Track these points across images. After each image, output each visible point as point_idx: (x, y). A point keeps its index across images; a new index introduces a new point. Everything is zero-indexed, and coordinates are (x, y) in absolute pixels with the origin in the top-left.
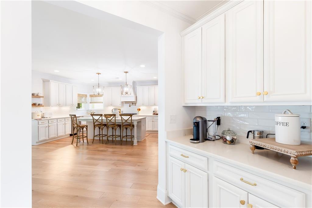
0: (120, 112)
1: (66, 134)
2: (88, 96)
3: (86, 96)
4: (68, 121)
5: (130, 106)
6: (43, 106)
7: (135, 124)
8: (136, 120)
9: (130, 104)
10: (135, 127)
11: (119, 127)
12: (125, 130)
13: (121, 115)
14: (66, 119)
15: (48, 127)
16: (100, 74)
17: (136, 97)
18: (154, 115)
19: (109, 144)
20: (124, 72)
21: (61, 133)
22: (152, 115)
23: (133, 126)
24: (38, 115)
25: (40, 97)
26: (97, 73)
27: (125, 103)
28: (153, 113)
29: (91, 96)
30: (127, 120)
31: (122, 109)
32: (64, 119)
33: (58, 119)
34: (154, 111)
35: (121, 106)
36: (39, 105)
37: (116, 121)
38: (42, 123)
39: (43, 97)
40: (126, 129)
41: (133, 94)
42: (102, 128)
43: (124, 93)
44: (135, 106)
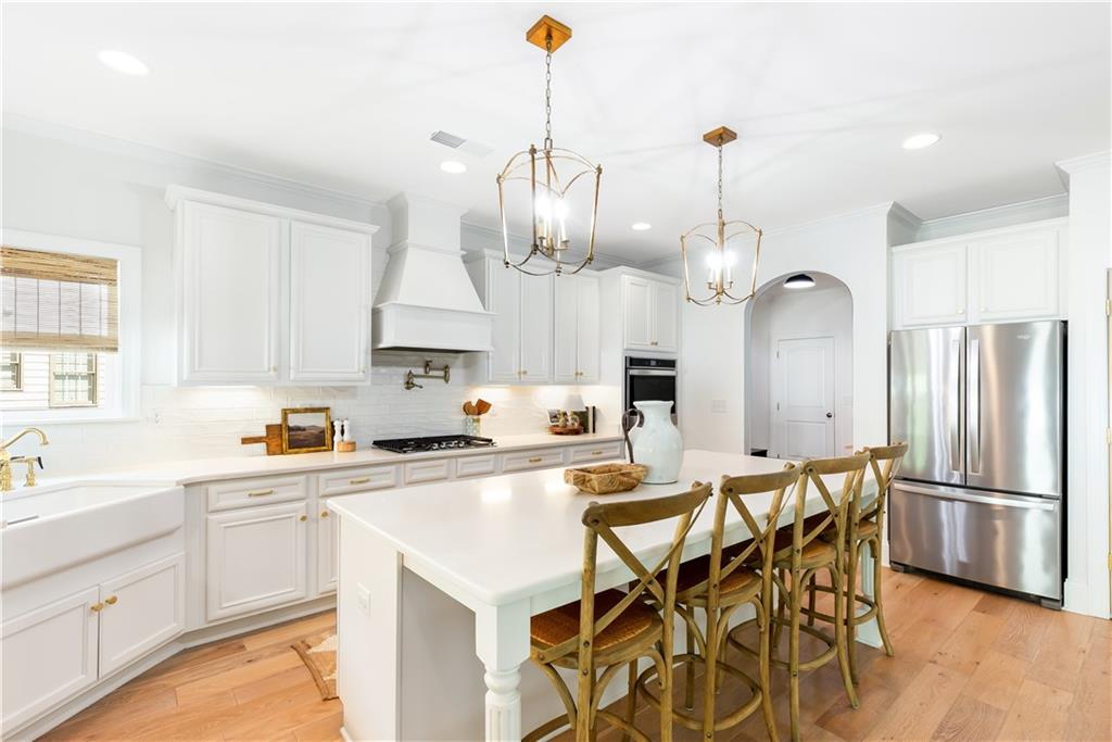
44: (443, 381)
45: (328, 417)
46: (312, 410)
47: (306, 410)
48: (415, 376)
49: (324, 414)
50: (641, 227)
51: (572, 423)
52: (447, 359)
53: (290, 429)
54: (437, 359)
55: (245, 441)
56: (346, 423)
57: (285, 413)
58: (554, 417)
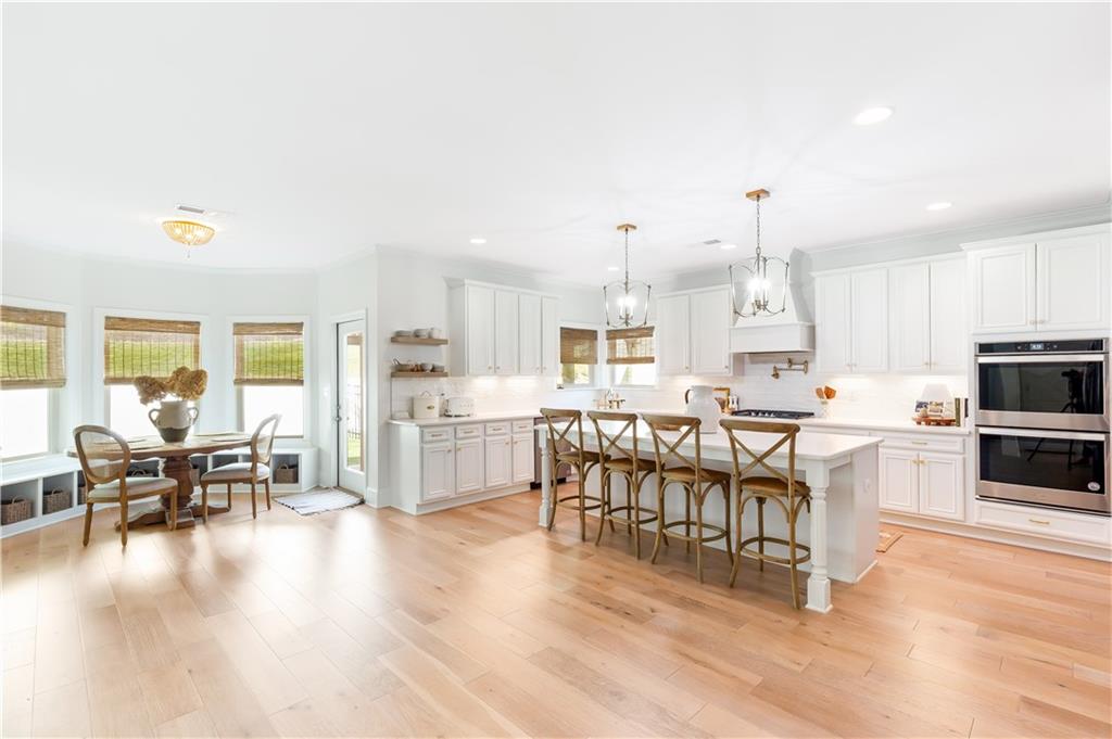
0: (723, 404)
1: (516, 480)
2: (602, 335)
3: (592, 335)
4: (520, 432)
5: (776, 376)
6: (446, 375)
7: (817, 481)
8: (825, 461)
9: (779, 366)
10: (818, 503)
11: (718, 487)
12: (752, 505)
13: (728, 426)
14: (515, 423)
15: (453, 452)
16: (634, 227)
17: (812, 330)
18: (923, 427)
19: (669, 569)
20: (748, 195)
21: (498, 478)
22: (913, 425)
23: (803, 491)
24: (429, 408)
25: (438, 342)
26: (619, 228)
27: (753, 362)
28: (917, 415)
29: (613, 335)
30: (767, 454)
31: (738, 389)
32: (508, 424)
33: (488, 425)
34: (920, 405)
35: (731, 374)
36: (433, 370)
37: (703, 455)
38: (435, 438)
39: (445, 342)
40: (761, 501)
41: (792, 316)
42: (637, 479)
43: (748, 308)
44: (802, 373)
45: (729, 395)
46: (720, 389)
48: (781, 369)
49: (725, 392)
51: (947, 414)
52: (802, 357)
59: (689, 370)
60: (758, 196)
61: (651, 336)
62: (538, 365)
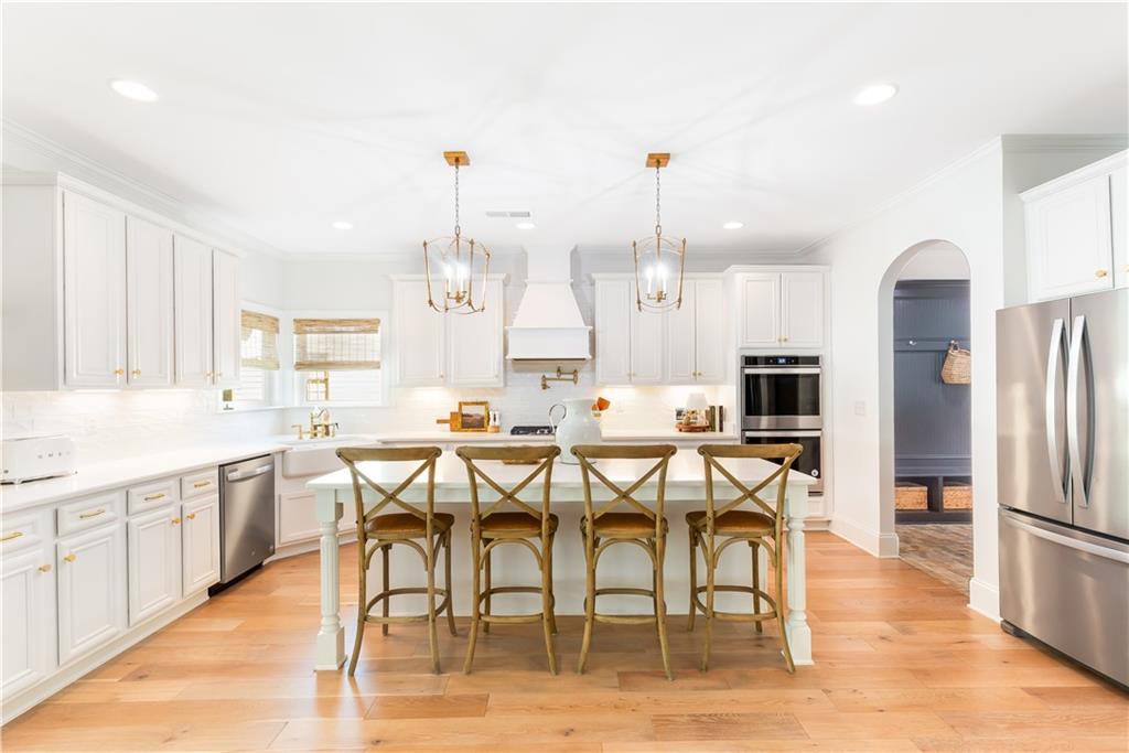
1: (187, 591)
2: (286, 326)
3: (274, 323)
5: (545, 386)
9: (547, 376)
28: (678, 423)
29: (303, 326)
31: (497, 402)
35: (501, 385)
44: (572, 383)
45: (487, 409)
46: (477, 403)
47: (473, 403)
48: (549, 379)
49: (483, 407)
50: (733, 226)
51: (702, 421)
52: (575, 365)
53: (463, 415)
54: (566, 367)
55: (439, 422)
56: (497, 413)
57: (460, 404)
58: (679, 413)
59: (444, 380)
60: (658, 162)
61: (376, 331)
62: (209, 371)
